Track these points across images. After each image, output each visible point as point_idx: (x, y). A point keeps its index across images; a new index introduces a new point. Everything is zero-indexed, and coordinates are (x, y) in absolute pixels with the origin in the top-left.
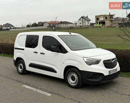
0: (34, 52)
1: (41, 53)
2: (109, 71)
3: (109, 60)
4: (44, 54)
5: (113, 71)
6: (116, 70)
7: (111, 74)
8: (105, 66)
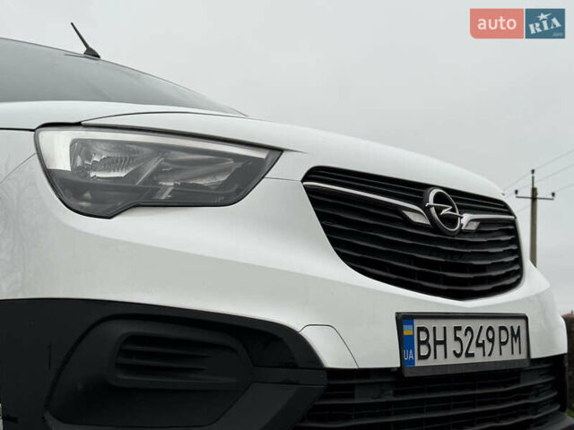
2: (403, 320)
3: (415, 191)
5: (464, 324)
6: (507, 324)
7: (430, 362)
8: (334, 243)
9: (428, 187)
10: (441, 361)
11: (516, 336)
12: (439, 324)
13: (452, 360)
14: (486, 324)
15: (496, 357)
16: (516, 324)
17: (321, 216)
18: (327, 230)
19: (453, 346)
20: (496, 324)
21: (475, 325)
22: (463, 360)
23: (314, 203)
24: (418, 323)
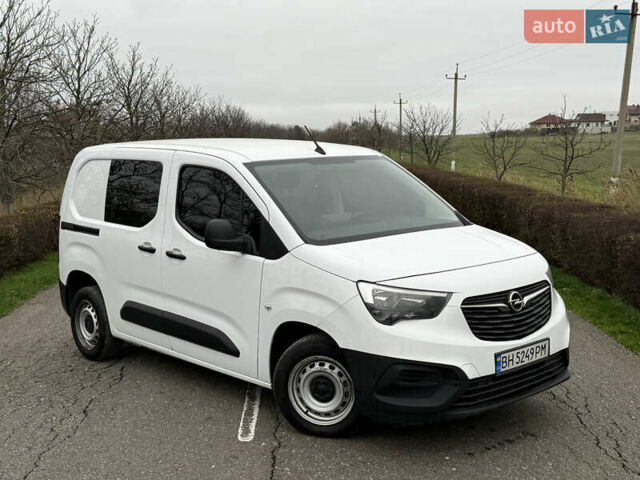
0: (141, 248)
1: (170, 255)
2: (497, 356)
3: (502, 296)
4: (182, 258)
5: (521, 350)
6: (540, 344)
7: (507, 368)
8: (472, 329)
9: (509, 291)
10: (511, 367)
11: (543, 348)
12: (511, 354)
13: (516, 365)
14: (530, 348)
15: (534, 359)
16: (543, 343)
17: (467, 319)
18: (469, 324)
19: (516, 360)
20: (534, 346)
21: (525, 349)
22: (520, 364)
23: (465, 314)
24: (503, 355)
